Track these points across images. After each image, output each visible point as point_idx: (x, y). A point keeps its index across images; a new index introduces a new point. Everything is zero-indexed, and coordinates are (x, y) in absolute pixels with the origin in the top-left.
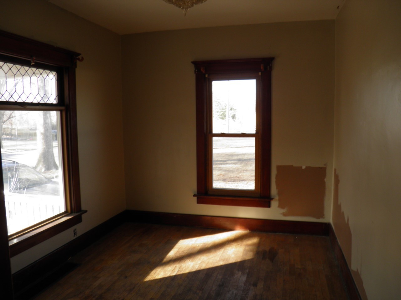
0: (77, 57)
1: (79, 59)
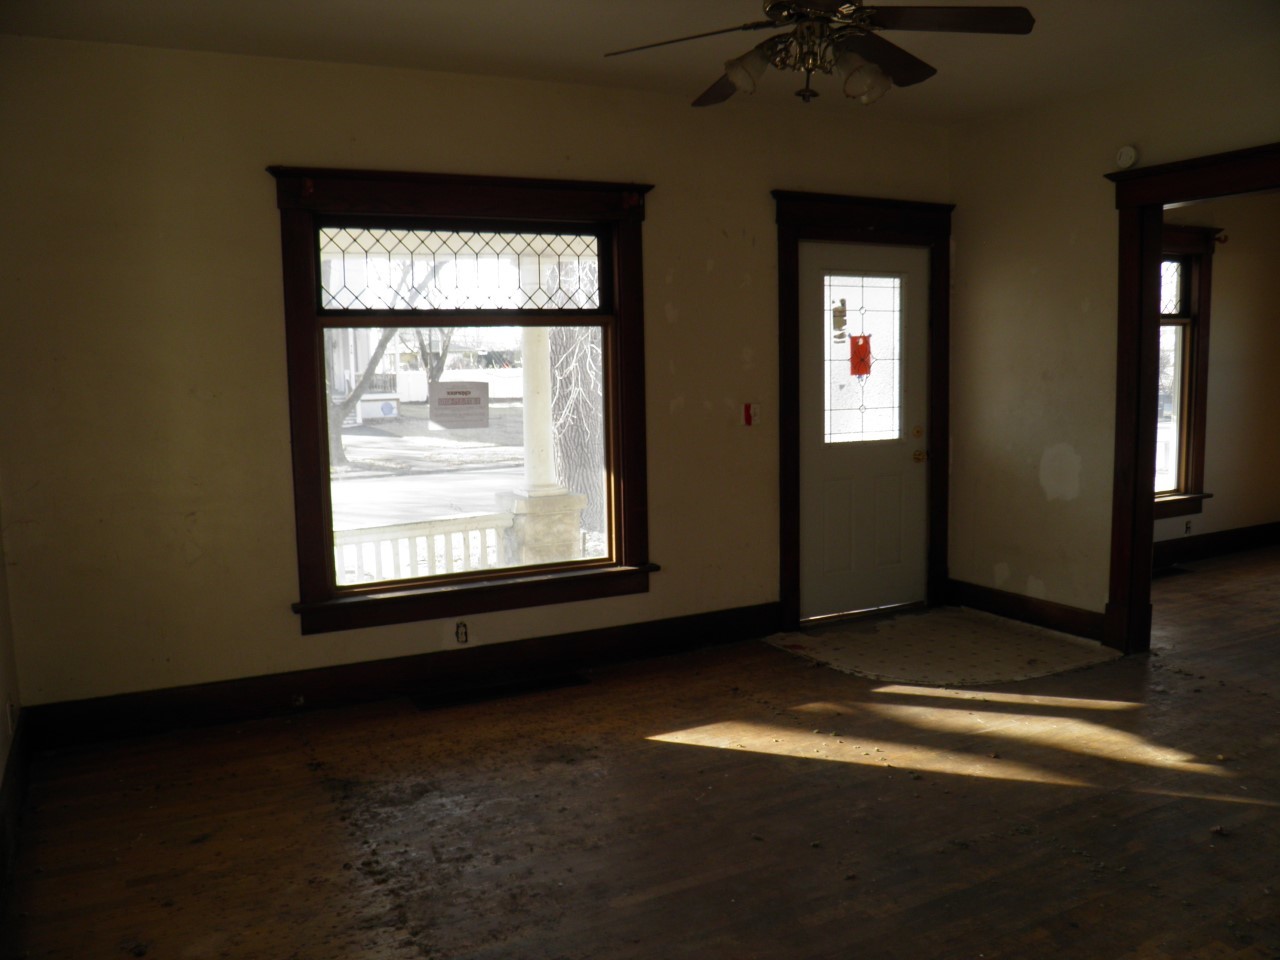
0: (1217, 236)
1: (1219, 239)
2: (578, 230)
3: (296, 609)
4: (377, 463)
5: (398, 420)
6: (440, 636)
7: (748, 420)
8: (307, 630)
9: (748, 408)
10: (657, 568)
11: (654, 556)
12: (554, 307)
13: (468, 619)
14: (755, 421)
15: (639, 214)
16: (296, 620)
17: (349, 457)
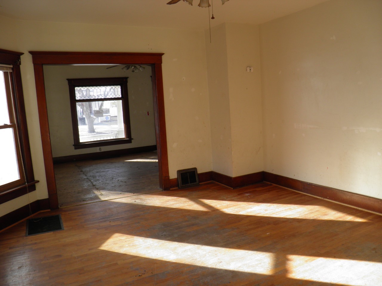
2: (117, 85)
3: (73, 145)
4: (103, 132)
5: (110, 121)
6: (96, 150)
7: (148, 114)
8: (75, 149)
9: (148, 112)
10: (133, 139)
11: (132, 137)
12: (110, 98)
13: (101, 147)
14: (149, 114)
15: (127, 82)
16: (73, 147)
17: (96, 131)
